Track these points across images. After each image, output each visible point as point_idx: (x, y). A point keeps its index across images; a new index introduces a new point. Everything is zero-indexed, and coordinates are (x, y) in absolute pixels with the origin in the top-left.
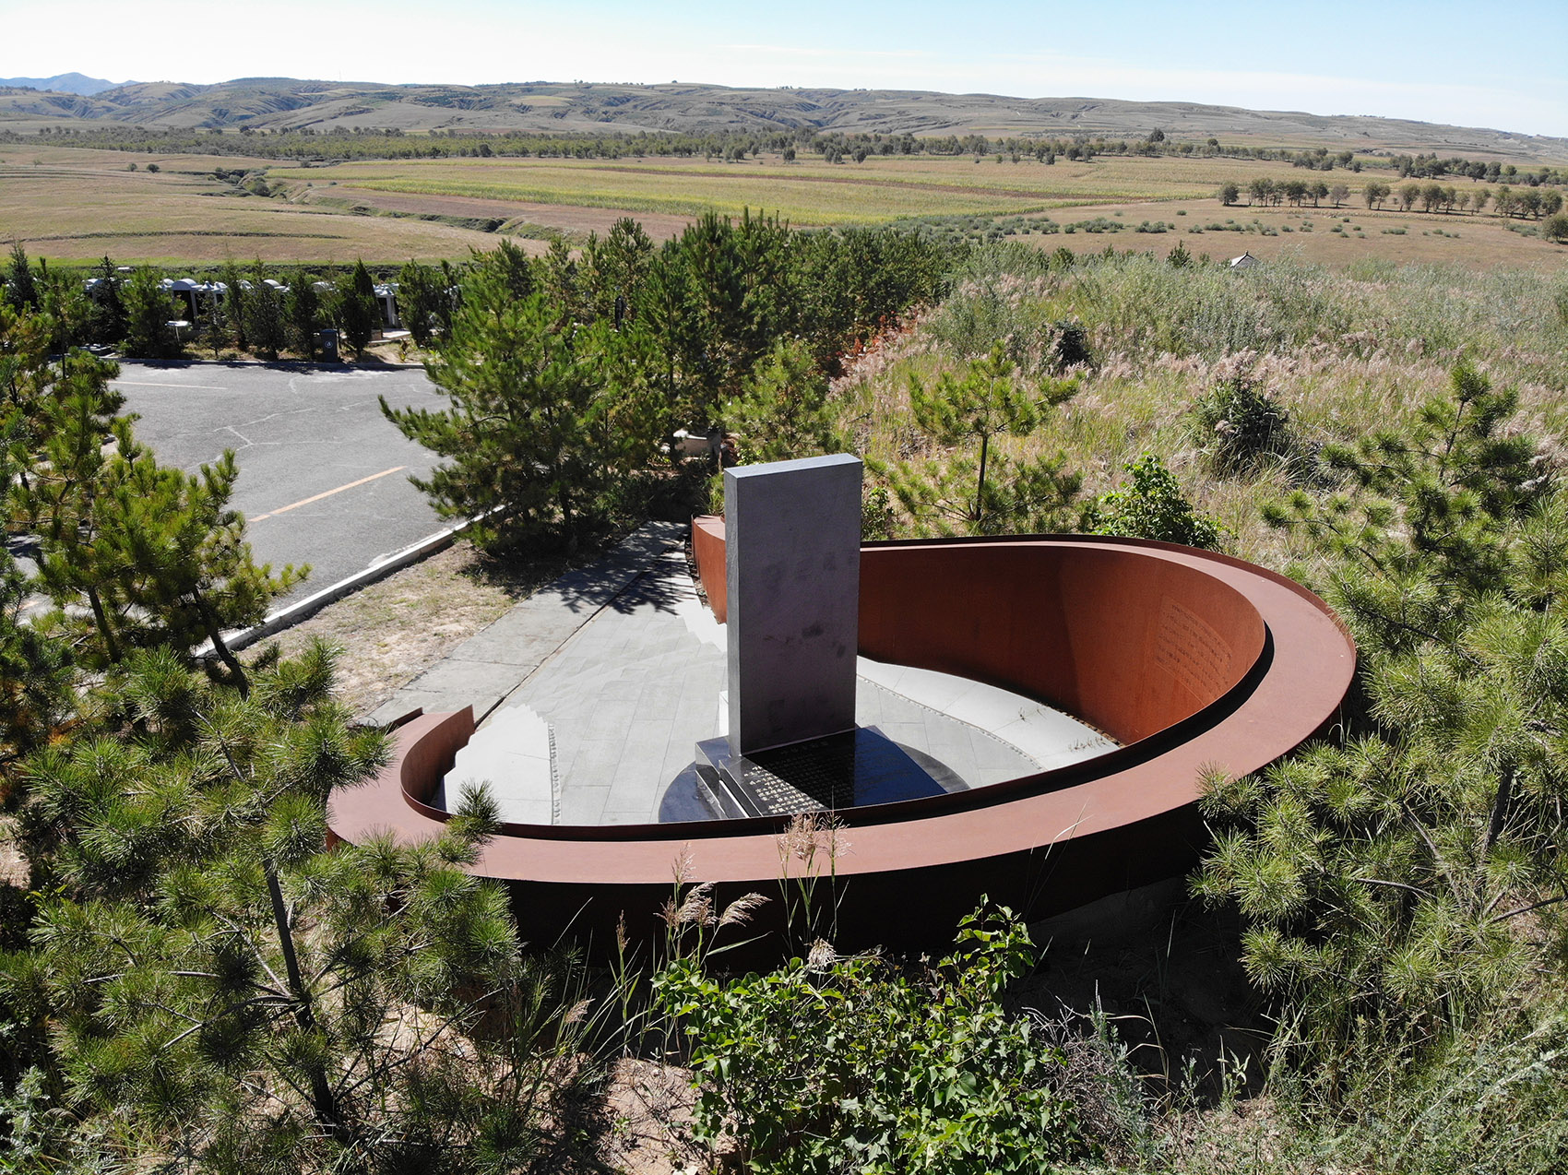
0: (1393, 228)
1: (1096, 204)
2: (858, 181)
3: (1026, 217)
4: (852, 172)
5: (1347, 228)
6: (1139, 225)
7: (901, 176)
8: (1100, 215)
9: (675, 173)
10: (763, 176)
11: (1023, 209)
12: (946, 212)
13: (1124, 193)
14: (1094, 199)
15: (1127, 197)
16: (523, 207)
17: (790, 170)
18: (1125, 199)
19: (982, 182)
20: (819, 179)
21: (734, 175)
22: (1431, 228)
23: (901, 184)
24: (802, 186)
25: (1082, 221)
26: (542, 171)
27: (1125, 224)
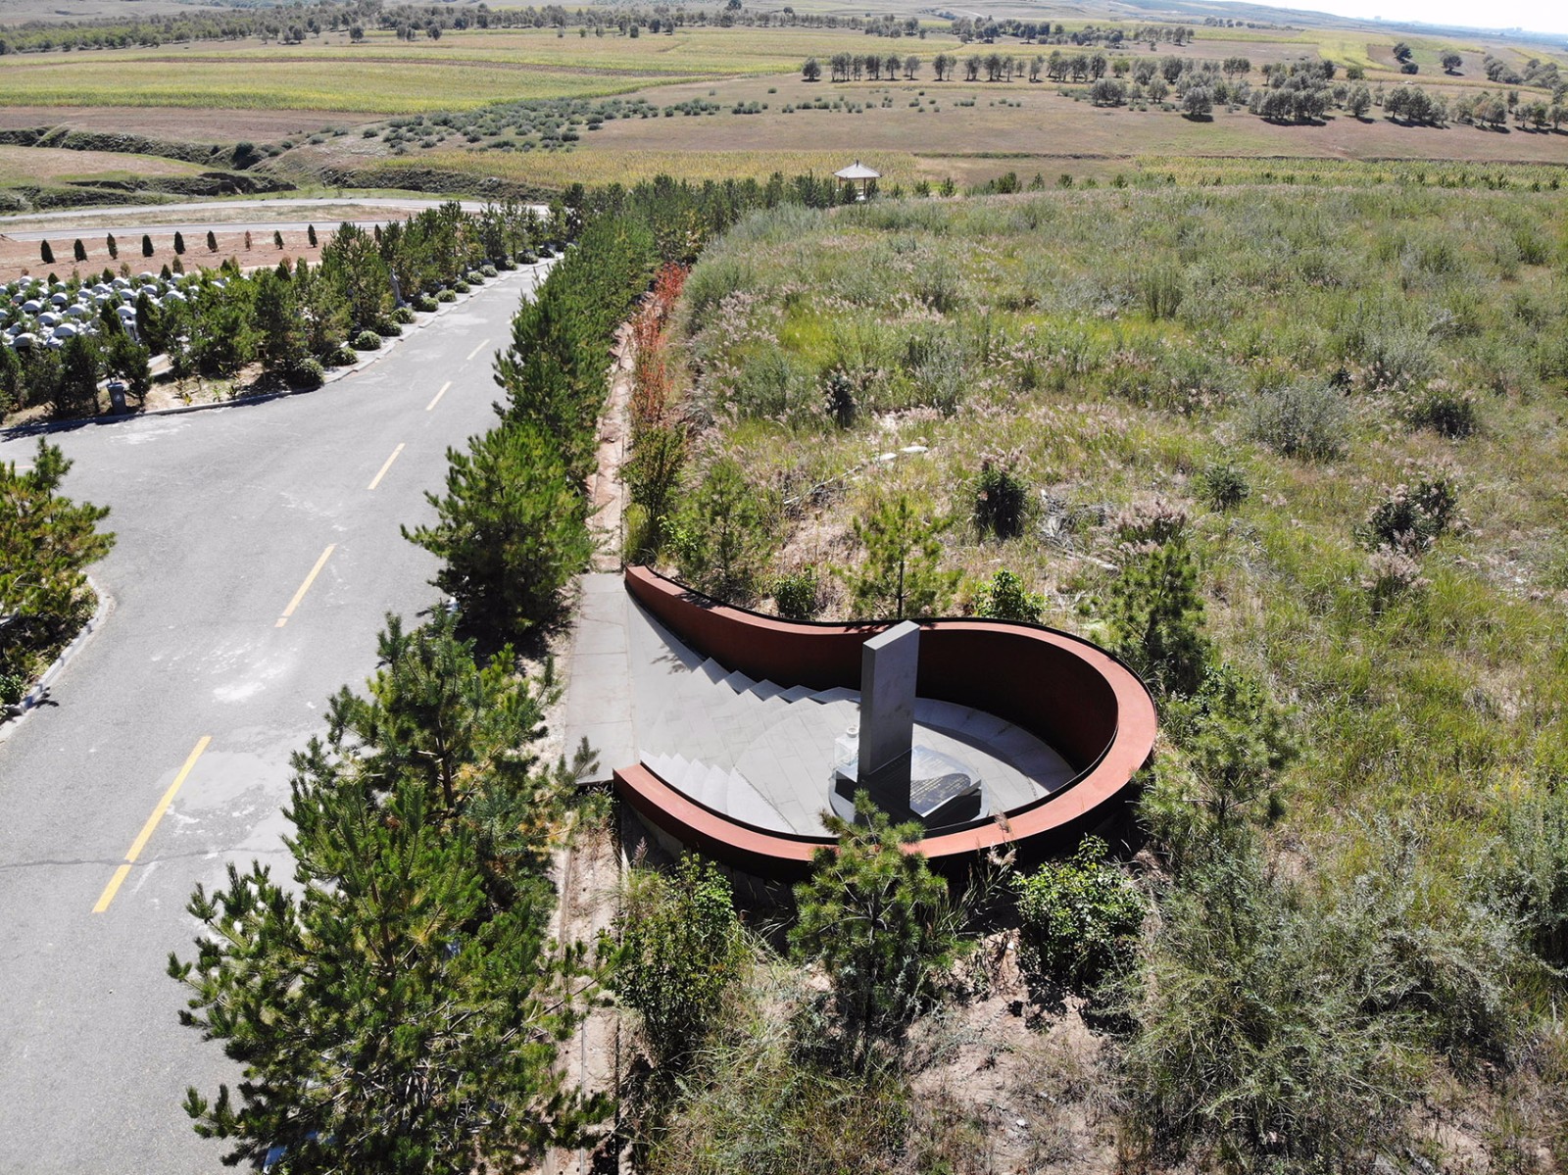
0: (964, 100)
1: (688, 81)
2: (438, 61)
3: (623, 98)
4: (431, 51)
5: (924, 102)
6: (735, 106)
7: (486, 54)
8: (696, 95)
9: (232, 60)
10: (334, 59)
11: (617, 89)
12: (540, 95)
13: (714, 69)
14: (686, 76)
15: (716, 73)
16: (64, 112)
17: (360, 51)
18: (717, 75)
19: (569, 59)
20: (397, 60)
21: (300, 59)
22: (996, 99)
23: (487, 63)
24: (378, 69)
25: (680, 103)
26: (76, 68)
27: (722, 105)
